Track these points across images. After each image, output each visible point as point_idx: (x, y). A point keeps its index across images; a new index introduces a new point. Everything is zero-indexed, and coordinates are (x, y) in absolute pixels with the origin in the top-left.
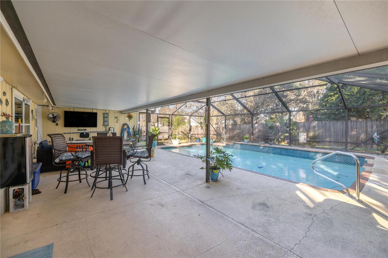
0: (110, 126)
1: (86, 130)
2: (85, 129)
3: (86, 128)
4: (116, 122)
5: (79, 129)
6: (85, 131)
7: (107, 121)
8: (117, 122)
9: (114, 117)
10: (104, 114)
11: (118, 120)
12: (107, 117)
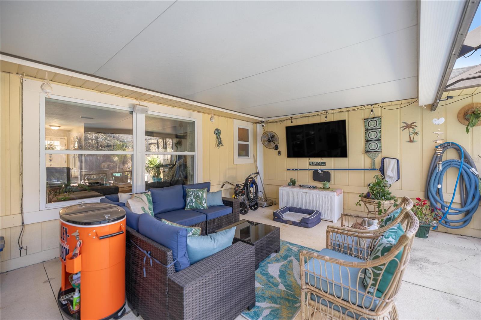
0: (384, 154)
1: (324, 163)
2: (322, 161)
3: (324, 160)
4: (409, 140)
5: (313, 162)
6: (323, 167)
7: (378, 140)
8: (411, 141)
9: (399, 126)
10: (366, 120)
11: (416, 133)
12: (378, 129)
